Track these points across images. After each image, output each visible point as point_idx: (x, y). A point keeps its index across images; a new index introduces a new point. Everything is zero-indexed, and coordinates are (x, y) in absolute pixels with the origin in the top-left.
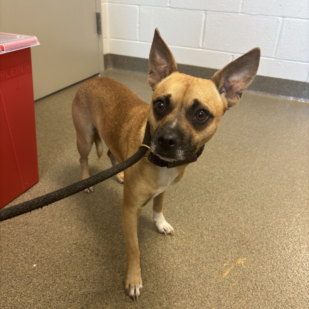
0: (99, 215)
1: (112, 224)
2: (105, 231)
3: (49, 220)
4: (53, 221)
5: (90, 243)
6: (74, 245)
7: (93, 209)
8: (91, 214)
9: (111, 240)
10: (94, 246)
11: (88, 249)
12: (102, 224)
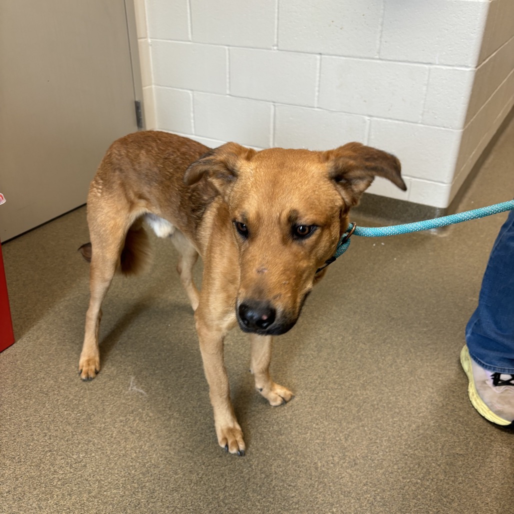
0: (65, 388)
1: (75, 399)
2: (64, 407)
3: (9, 391)
4: (12, 393)
5: (43, 420)
6: (25, 423)
7: (61, 379)
8: (56, 387)
9: (67, 419)
10: (46, 425)
11: (38, 427)
12: (63, 399)
